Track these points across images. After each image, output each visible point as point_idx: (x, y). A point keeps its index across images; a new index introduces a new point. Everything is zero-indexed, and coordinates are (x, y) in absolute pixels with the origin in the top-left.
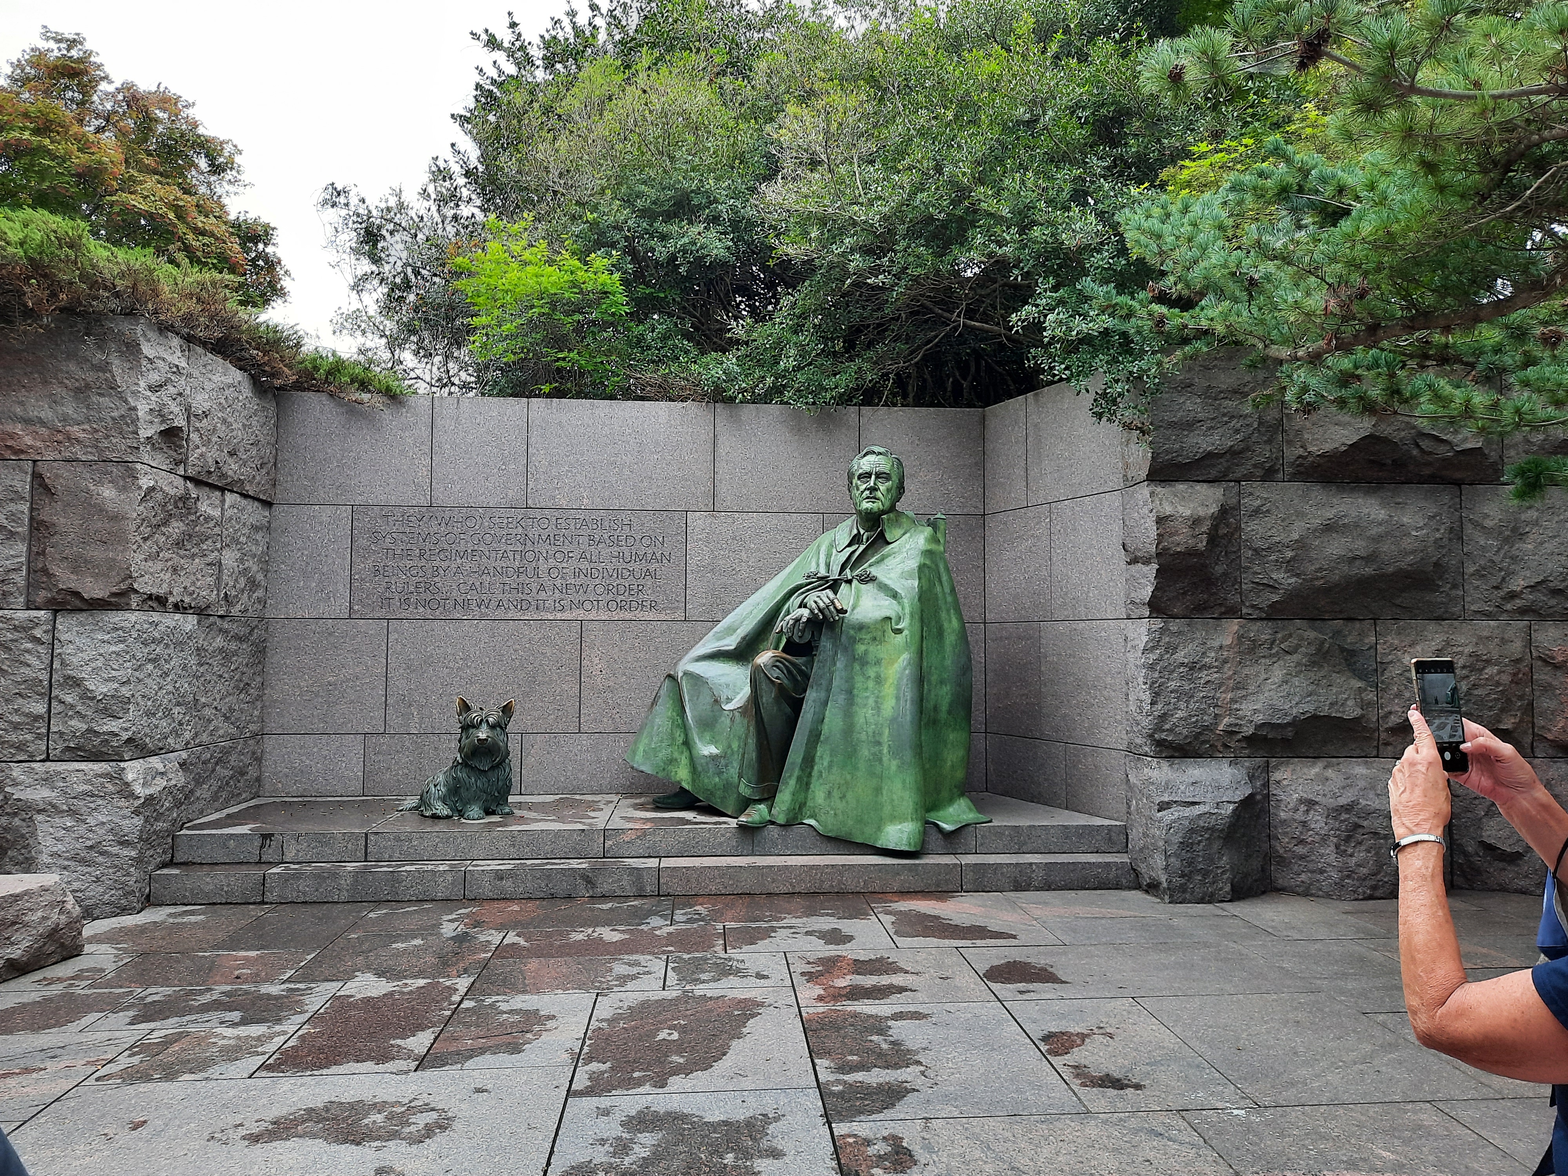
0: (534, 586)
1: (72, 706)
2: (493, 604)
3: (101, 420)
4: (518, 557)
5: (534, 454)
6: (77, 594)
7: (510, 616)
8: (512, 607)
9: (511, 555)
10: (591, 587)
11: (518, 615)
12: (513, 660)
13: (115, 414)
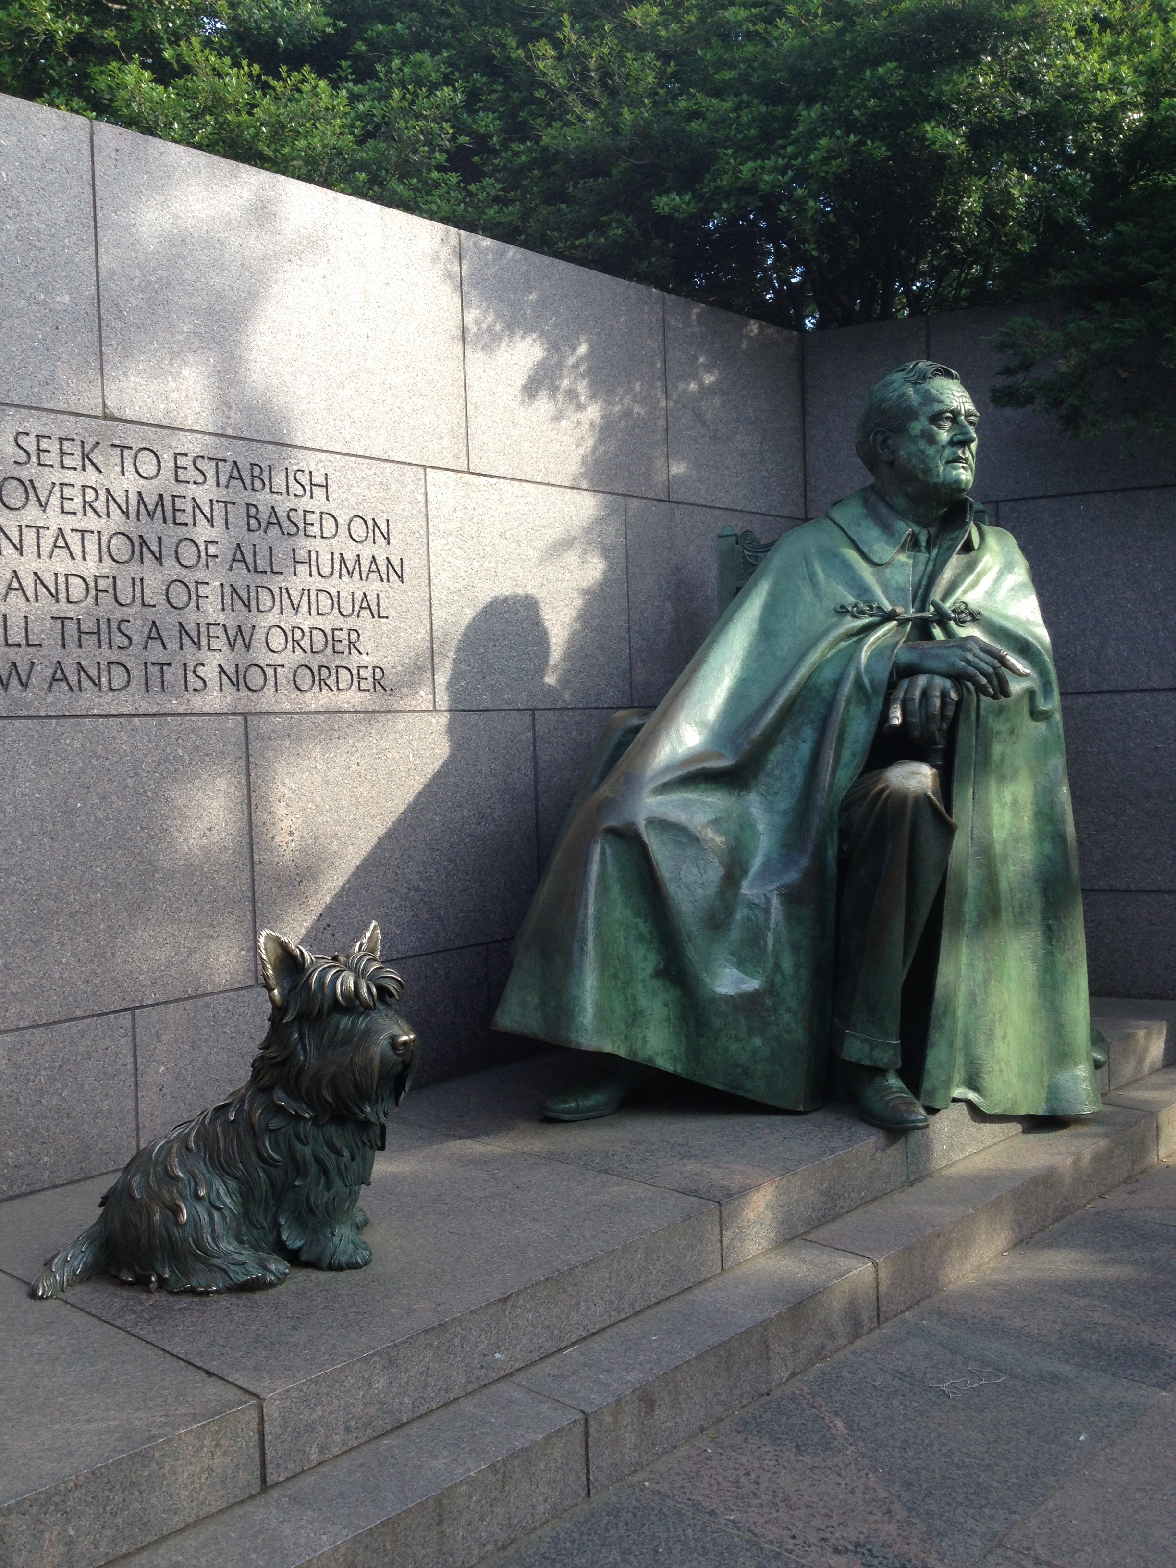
0: (137, 630)
2: (43, 672)
4: (92, 546)
5: (112, 273)
7: (81, 707)
8: (86, 683)
9: (74, 540)
10: (260, 634)
11: (107, 703)
12: (99, 822)
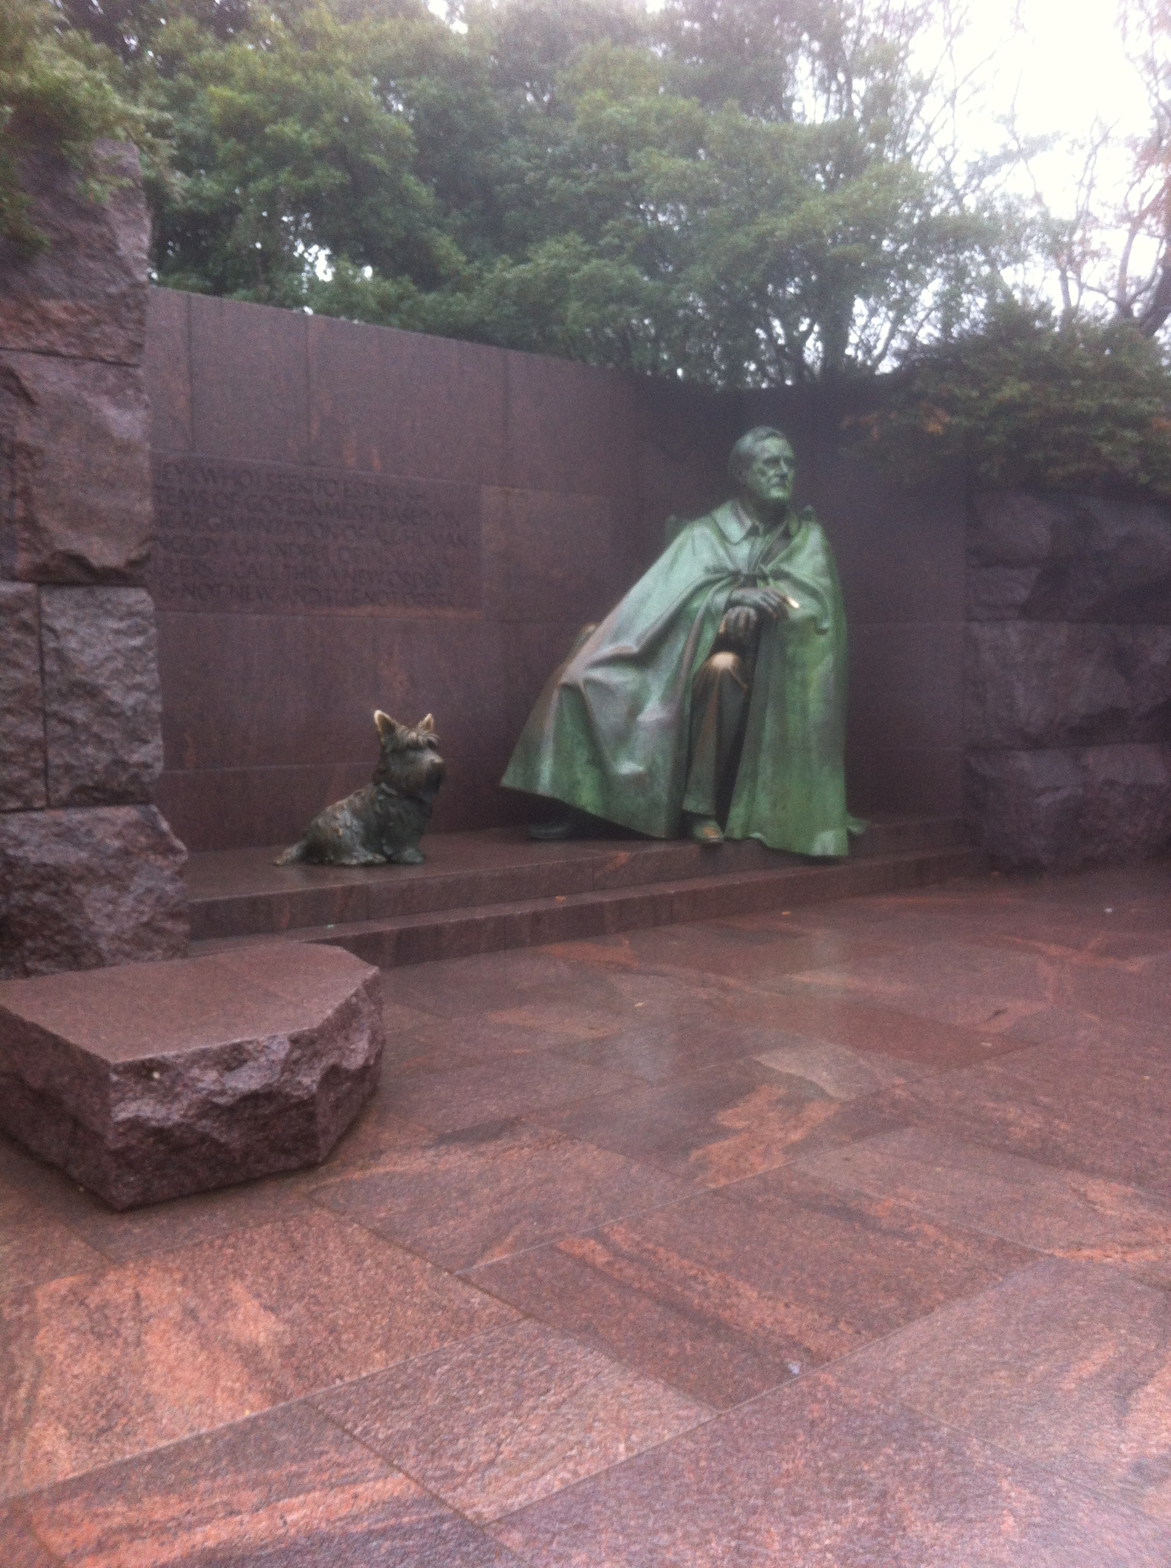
1: (86, 727)
3: (92, 295)
6: (78, 560)
13: (112, 290)
